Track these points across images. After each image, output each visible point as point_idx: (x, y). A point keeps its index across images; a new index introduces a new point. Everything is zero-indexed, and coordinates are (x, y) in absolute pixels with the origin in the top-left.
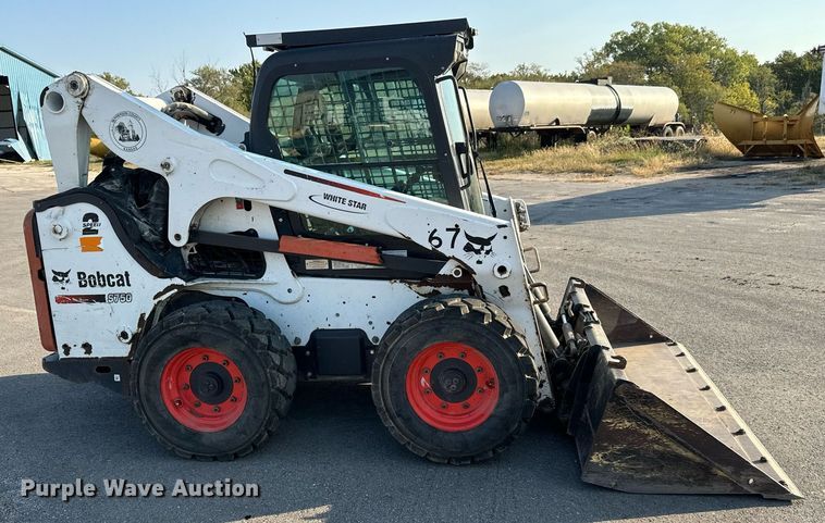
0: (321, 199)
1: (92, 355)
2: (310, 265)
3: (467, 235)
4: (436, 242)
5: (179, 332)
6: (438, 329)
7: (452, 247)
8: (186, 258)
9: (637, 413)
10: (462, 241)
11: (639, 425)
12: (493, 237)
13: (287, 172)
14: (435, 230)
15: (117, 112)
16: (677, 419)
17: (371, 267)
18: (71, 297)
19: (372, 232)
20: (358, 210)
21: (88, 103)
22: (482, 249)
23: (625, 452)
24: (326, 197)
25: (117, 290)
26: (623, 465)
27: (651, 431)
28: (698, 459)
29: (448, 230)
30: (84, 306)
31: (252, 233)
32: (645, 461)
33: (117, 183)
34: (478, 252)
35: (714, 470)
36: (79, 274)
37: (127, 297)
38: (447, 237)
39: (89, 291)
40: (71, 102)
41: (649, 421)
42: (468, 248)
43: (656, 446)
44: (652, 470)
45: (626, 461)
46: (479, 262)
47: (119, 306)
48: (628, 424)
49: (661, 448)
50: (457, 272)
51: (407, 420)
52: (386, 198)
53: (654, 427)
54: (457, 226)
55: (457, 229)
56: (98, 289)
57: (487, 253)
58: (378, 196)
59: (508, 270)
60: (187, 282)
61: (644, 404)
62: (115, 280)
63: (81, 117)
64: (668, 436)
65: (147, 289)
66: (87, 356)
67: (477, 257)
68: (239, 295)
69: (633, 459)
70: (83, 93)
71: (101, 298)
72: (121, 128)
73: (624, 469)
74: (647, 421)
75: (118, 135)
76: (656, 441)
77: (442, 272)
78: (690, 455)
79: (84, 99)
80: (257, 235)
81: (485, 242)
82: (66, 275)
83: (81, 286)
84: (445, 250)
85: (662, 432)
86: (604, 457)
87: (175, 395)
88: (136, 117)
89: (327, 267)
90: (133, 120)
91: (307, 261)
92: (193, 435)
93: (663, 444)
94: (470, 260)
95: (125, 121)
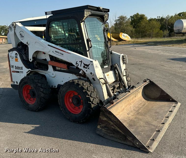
0: (54, 52)
1: (15, 84)
2: (57, 68)
3: (84, 63)
4: (77, 65)
5: (25, 81)
6: (70, 87)
7: (81, 66)
8: (35, 64)
9: (107, 116)
10: (83, 65)
11: (108, 120)
12: (90, 64)
13: (48, 45)
14: (77, 62)
15: (20, 31)
16: (117, 120)
17: (66, 70)
18: (14, 71)
19: (65, 61)
20: (62, 55)
21: (16, 29)
22: (87, 67)
23: (105, 127)
24: (56, 52)
25: (21, 70)
26: (105, 130)
27: (111, 122)
28: (123, 133)
29: (80, 62)
30: (16, 73)
31: (46, 60)
32: (110, 131)
33: (21, 47)
34: (86, 68)
35: (127, 137)
36: (15, 66)
37: (22, 72)
38: (80, 63)
39: (17, 70)
40: (13, 28)
41: (111, 119)
42: (84, 67)
43: (112, 127)
44: (112, 134)
45: (106, 129)
46: (87, 71)
47: (21, 74)
48: (106, 119)
49: (114, 128)
50: (82, 73)
51: (64, 109)
52: (67, 53)
53: (112, 121)
54: (81, 61)
55: (81, 62)
56: (18, 70)
57: (88, 68)
58: (65, 52)
59: (93, 74)
60: (32, 70)
61: (109, 114)
62: (20, 68)
63: (15, 32)
64: (115, 125)
65: (25, 71)
66: (17, 84)
67: (86, 69)
68: (44, 74)
69: (107, 129)
70: (14, 27)
71: (18, 72)
72: (21, 34)
73: (105, 131)
74: (110, 119)
75: (20, 36)
76: (113, 126)
77: (80, 73)
78: (121, 131)
79: (15, 28)
80: (47, 60)
81: (88, 66)
82: (13, 66)
83: (16, 69)
84: (79, 67)
85: (114, 123)
86: (100, 127)
87: (26, 95)
88: (23, 32)
89: (60, 69)
90: (23, 33)
91: (57, 67)
92: (28, 104)
93: (114, 126)
94: (85, 70)
95: (21, 33)
